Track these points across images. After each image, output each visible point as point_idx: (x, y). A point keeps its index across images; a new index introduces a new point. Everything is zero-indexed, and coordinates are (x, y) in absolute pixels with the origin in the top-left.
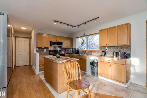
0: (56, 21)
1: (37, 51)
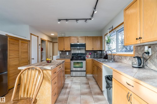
0: (60, 20)
1: (60, 54)
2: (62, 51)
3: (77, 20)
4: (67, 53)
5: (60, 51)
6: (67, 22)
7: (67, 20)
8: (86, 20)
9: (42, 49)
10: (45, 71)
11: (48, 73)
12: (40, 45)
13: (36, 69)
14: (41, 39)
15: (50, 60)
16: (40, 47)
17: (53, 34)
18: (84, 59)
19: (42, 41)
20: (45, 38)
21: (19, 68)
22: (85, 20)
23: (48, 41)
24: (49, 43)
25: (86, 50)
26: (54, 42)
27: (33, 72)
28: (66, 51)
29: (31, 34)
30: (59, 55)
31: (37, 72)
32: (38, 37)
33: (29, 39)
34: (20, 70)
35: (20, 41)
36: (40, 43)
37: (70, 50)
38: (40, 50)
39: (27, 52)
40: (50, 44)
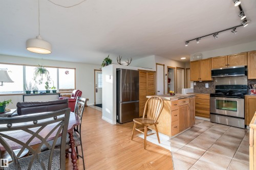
0: (187, 42)
1: (194, 86)
2: (197, 82)
3: (215, 34)
4: (207, 86)
5: (194, 82)
6: (198, 42)
7: (197, 39)
8: (234, 28)
9: (169, 80)
10: (165, 101)
11: (168, 103)
12: (166, 75)
13: (158, 99)
14: (168, 67)
15: (173, 92)
16: (166, 77)
17: (183, 58)
18: (242, 96)
19: (169, 69)
20: (174, 65)
21: (147, 97)
22: (232, 30)
23: (177, 68)
24: (178, 72)
25: (249, 78)
26: (187, 69)
27: (156, 101)
28: (204, 82)
29: (157, 64)
30: (192, 87)
31: (159, 102)
32: (164, 65)
33: (154, 70)
34: (147, 99)
35: (147, 74)
36: (166, 72)
37: (211, 79)
38: (166, 81)
39: (153, 84)
40: (181, 72)
